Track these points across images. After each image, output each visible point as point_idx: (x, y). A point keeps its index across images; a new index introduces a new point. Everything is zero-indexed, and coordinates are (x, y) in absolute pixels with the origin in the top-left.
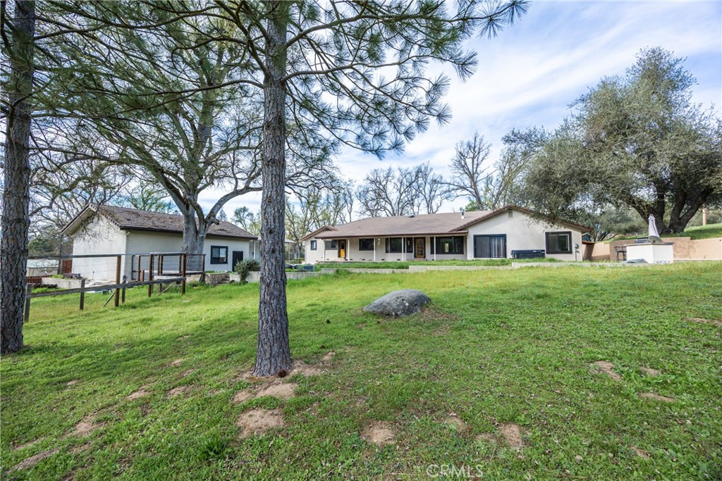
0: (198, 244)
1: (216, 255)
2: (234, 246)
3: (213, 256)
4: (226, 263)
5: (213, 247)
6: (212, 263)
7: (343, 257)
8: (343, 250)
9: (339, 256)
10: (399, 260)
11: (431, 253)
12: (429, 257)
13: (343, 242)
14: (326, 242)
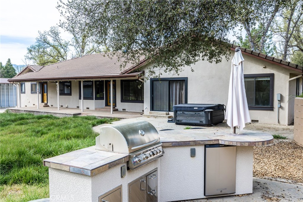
7: (46, 102)
8: (45, 94)
9: (43, 101)
10: (88, 108)
11: (123, 101)
12: (120, 105)
13: (45, 85)
14: (32, 85)
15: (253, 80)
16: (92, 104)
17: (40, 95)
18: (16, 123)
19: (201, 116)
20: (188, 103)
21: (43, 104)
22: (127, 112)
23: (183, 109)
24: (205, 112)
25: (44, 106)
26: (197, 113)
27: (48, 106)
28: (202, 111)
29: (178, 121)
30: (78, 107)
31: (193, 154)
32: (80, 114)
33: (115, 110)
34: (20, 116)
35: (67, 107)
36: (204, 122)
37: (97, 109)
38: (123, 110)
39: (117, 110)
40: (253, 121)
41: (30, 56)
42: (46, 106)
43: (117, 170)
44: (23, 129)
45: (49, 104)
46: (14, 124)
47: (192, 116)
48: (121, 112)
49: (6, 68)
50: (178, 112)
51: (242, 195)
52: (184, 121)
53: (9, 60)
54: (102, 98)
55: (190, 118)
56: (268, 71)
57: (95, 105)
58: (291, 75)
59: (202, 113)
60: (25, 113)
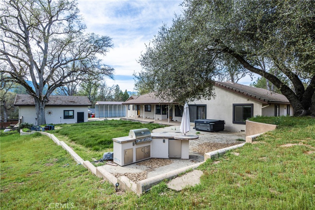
0: (40, 112)
1: (66, 114)
2: (77, 110)
3: (65, 115)
4: (73, 118)
5: (64, 111)
6: (64, 118)
7: (139, 115)
8: (139, 111)
9: (138, 114)
10: (158, 119)
11: (176, 116)
12: (174, 118)
13: (139, 106)
14: (133, 106)
15: (242, 107)
16: (160, 117)
17: (136, 111)
18: (121, 126)
19: (208, 126)
20: (207, 119)
21: (138, 116)
22: (178, 122)
23: (199, 122)
24: (210, 124)
25: (138, 117)
26: (206, 125)
27: (140, 117)
28: (208, 124)
29: (197, 128)
30: (154, 118)
31: (164, 141)
32: (153, 122)
33: (172, 121)
34: (125, 122)
35: (149, 118)
36: (209, 130)
37: (163, 120)
38: (176, 120)
39: (173, 121)
40: (241, 131)
41: (136, 88)
42: (139, 117)
43: (132, 143)
44: (122, 129)
45: (140, 116)
46: (120, 126)
47: (203, 126)
48: (175, 122)
49: (125, 94)
50: (197, 124)
51: (184, 159)
52: (199, 129)
53: (126, 90)
54: (165, 114)
55: (202, 127)
56: (250, 102)
57: (162, 118)
58: (263, 105)
59: (208, 125)
60: (128, 120)
